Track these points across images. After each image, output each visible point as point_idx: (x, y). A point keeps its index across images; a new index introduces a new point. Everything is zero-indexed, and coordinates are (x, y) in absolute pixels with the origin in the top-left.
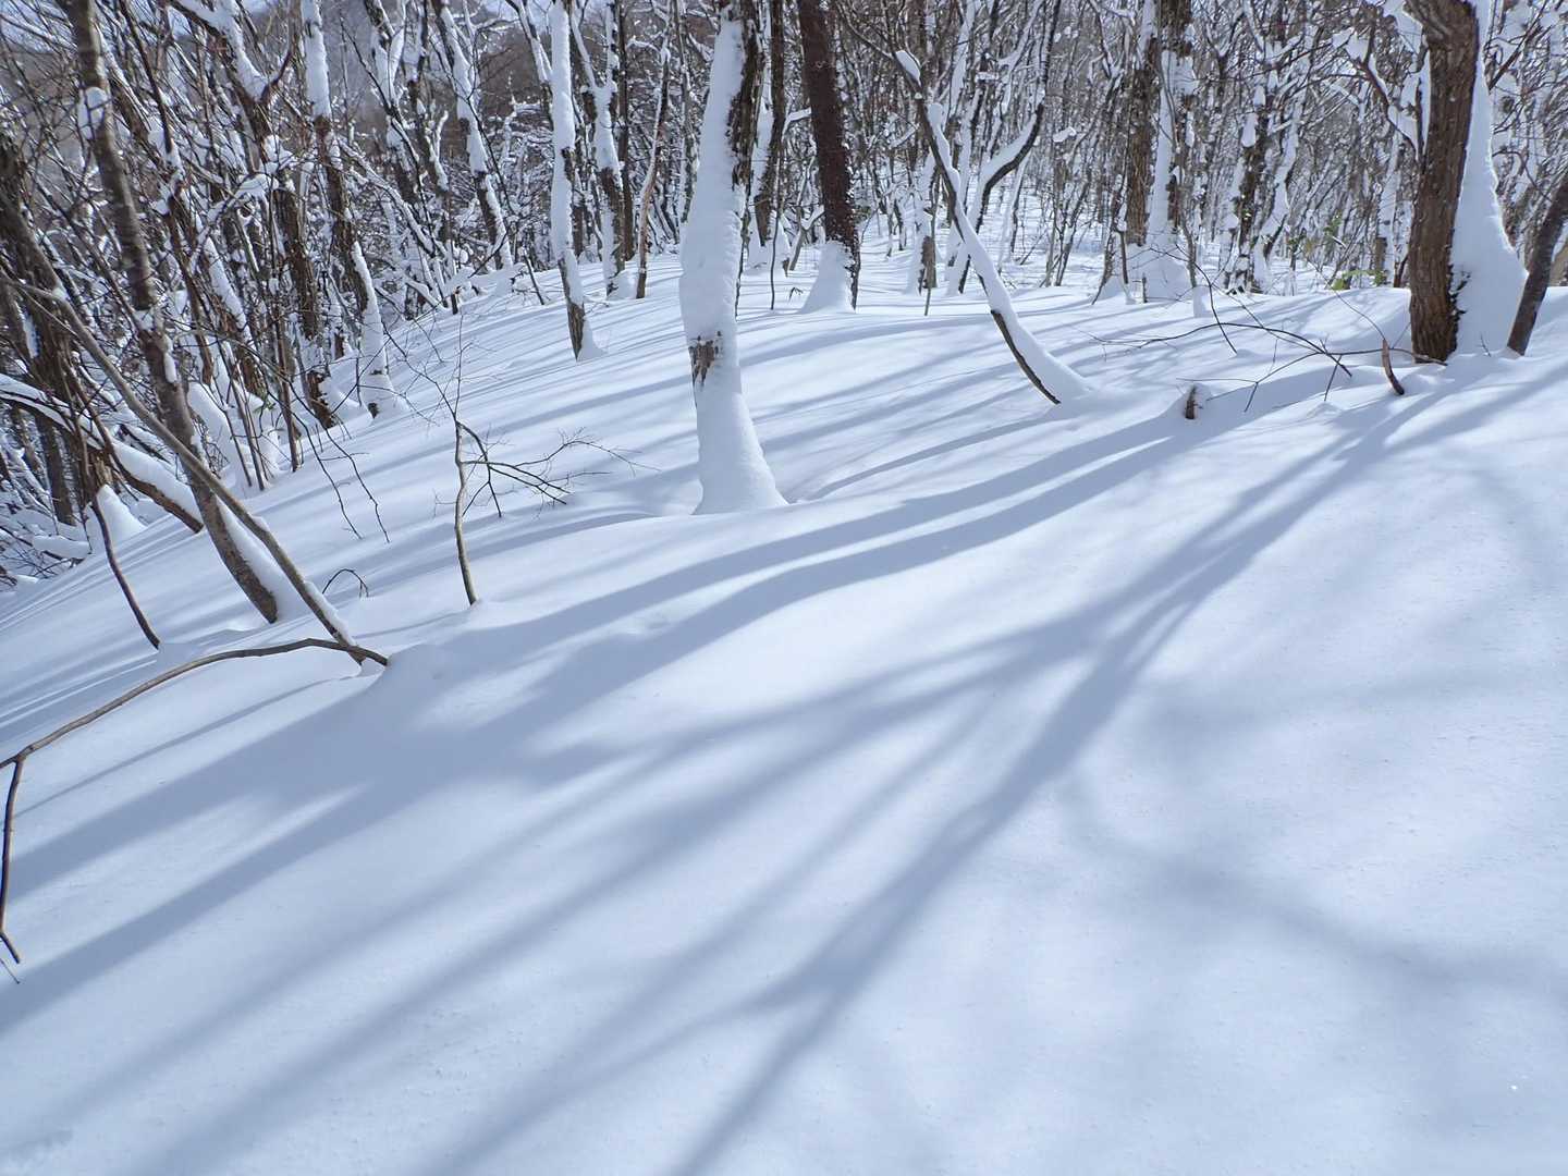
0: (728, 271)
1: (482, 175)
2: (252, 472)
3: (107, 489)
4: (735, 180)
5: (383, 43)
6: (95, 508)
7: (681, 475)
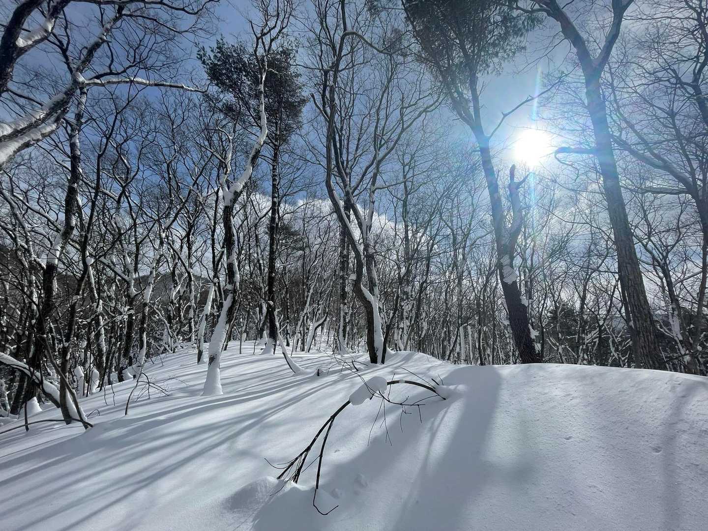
0: (221, 341)
1: (191, 319)
2: (86, 392)
3: (35, 398)
4: (227, 323)
5: (175, 287)
6: (26, 405)
7: (199, 390)
